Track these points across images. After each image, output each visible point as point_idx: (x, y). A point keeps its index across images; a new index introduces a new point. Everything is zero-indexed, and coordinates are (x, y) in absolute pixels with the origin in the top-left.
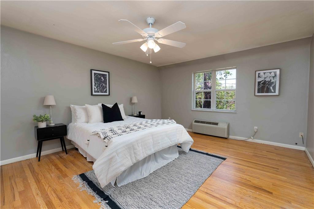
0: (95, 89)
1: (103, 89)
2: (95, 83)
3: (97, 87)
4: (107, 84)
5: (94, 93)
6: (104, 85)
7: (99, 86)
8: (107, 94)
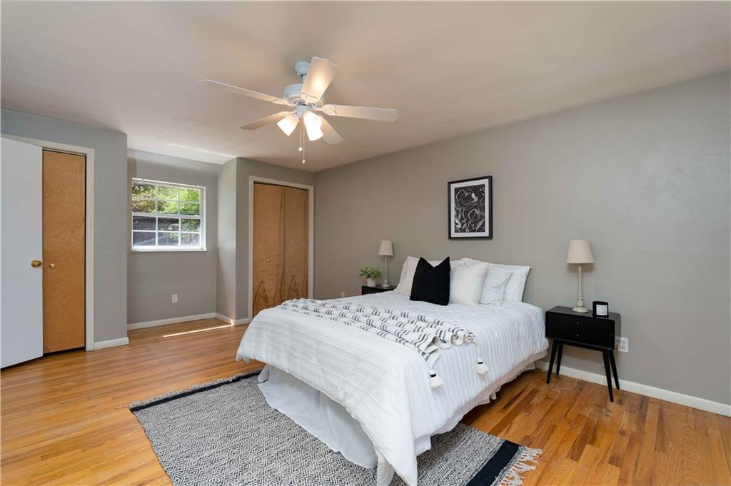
0: (457, 224)
1: (476, 223)
2: (457, 212)
3: (461, 220)
4: (484, 209)
5: (454, 234)
6: (477, 212)
7: (466, 216)
8: (486, 234)
